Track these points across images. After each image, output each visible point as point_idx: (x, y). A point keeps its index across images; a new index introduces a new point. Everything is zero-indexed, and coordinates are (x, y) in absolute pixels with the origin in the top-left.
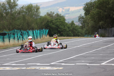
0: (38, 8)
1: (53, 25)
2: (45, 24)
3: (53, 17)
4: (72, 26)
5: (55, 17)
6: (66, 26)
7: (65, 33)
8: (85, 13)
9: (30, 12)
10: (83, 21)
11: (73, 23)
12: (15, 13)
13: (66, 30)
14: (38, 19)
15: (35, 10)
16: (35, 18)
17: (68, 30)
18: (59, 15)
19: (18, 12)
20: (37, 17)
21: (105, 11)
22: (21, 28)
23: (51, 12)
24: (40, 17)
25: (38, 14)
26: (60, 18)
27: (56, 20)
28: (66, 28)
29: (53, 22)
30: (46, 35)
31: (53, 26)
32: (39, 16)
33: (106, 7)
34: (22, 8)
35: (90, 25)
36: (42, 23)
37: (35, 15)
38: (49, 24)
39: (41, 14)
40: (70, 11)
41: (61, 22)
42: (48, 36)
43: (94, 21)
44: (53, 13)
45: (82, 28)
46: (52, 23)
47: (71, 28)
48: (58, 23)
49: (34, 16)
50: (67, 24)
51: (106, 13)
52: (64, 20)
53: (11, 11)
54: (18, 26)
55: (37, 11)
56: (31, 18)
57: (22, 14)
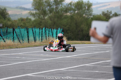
0: (89, 5)
9: (80, 10)
12: (62, 11)
15: (87, 8)
19: (65, 9)
20: (88, 16)
22: (68, 29)
23: (108, 11)
24: (92, 17)
25: (89, 13)
32: (90, 15)
34: (70, 4)
44: (110, 12)
49: (84, 15)
53: (56, 7)
56: (81, 18)
57: (70, 11)
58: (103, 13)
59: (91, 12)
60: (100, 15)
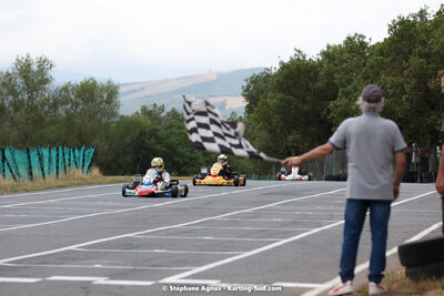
0: (112, 91)
1: (159, 143)
2: (133, 141)
3: (159, 119)
5: (167, 120)
8: (248, 105)
9: (89, 104)
12: (43, 106)
14: (114, 124)
15: (105, 97)
16: (104, 120)
18: (178, 116)
19: (51, 101)
20: (109, 119)
21: (304, 99)
23: (155, 105)
24: (118, 119)
25: (112, 109)
26: (180, 125)
27: (168, 128)
29: (160, 134)
30: (87, 164)
31: (158, 146)
32: (114, 114)
33: (308, 89)
34: (65, 89)
36: (123, 136)
37: (104, 112)
38: (147, 141)
39: (121, 108)
40: (227, 108)
43: (270, 132)
44: (160, 108)
46: (154, 138)
48: (173, 139)
49: (99, 116)
51: (306, 108)
53: (29, 98)
55: (109, 101)
56: (92, 122)
57: (64, 107)
58: (144, 109)
59: (116, 109)
60: (137, 113)
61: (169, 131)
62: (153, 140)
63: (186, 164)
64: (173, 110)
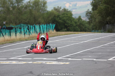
0: (45, 3)
1: (60, 19)
2: (52, 19)
3: (60, 11)
4: (79, 21)
5: (62, 12)
6: (73, 22)
7: (72, 28)
8: (92, 8)
9: (37, 7)
10: (91, 16)
11: (80, 18)
12: (22, 8)
13: (72, 24)
14: (45, 14)
15: (42, 5)
16: (42, 13)
17: (75, 25)
18: (66, 10)
19: (25, 6)
20: (44, 12)
22: (28, 22)
23: (58, 7)
24: (47, 12)
25: (45, 9)
26: (67, 13)
27: (63, 14)
28: (73, 23)
29: (60, 17)
30: (53, 29)
31: (60, 21)
32: (45, 10)
34: (29, 2)
35: (97, 20)
36: (49, 17)
37: (42, 10)
38: (56, 19)
39: (48, 8)
41: (68, 17)
42: (55, 31)
44: (60, 8)
45: (89, 23)
46: (58, 18)
47: (78, 23)
48: (65, 18)
49: (40, 11)
50: (74, 19)
52: (71, 15)
53: (18, 5)
54: (24, 21)
55: (44, 6)
56: (38, 13)
57: (29, 8)
58: (55, 8)
59: (46, 8)
60: (52, 10)
61: (63, 15)
62: (58, 19)
63: (69, 26)
64: (64, 8)
